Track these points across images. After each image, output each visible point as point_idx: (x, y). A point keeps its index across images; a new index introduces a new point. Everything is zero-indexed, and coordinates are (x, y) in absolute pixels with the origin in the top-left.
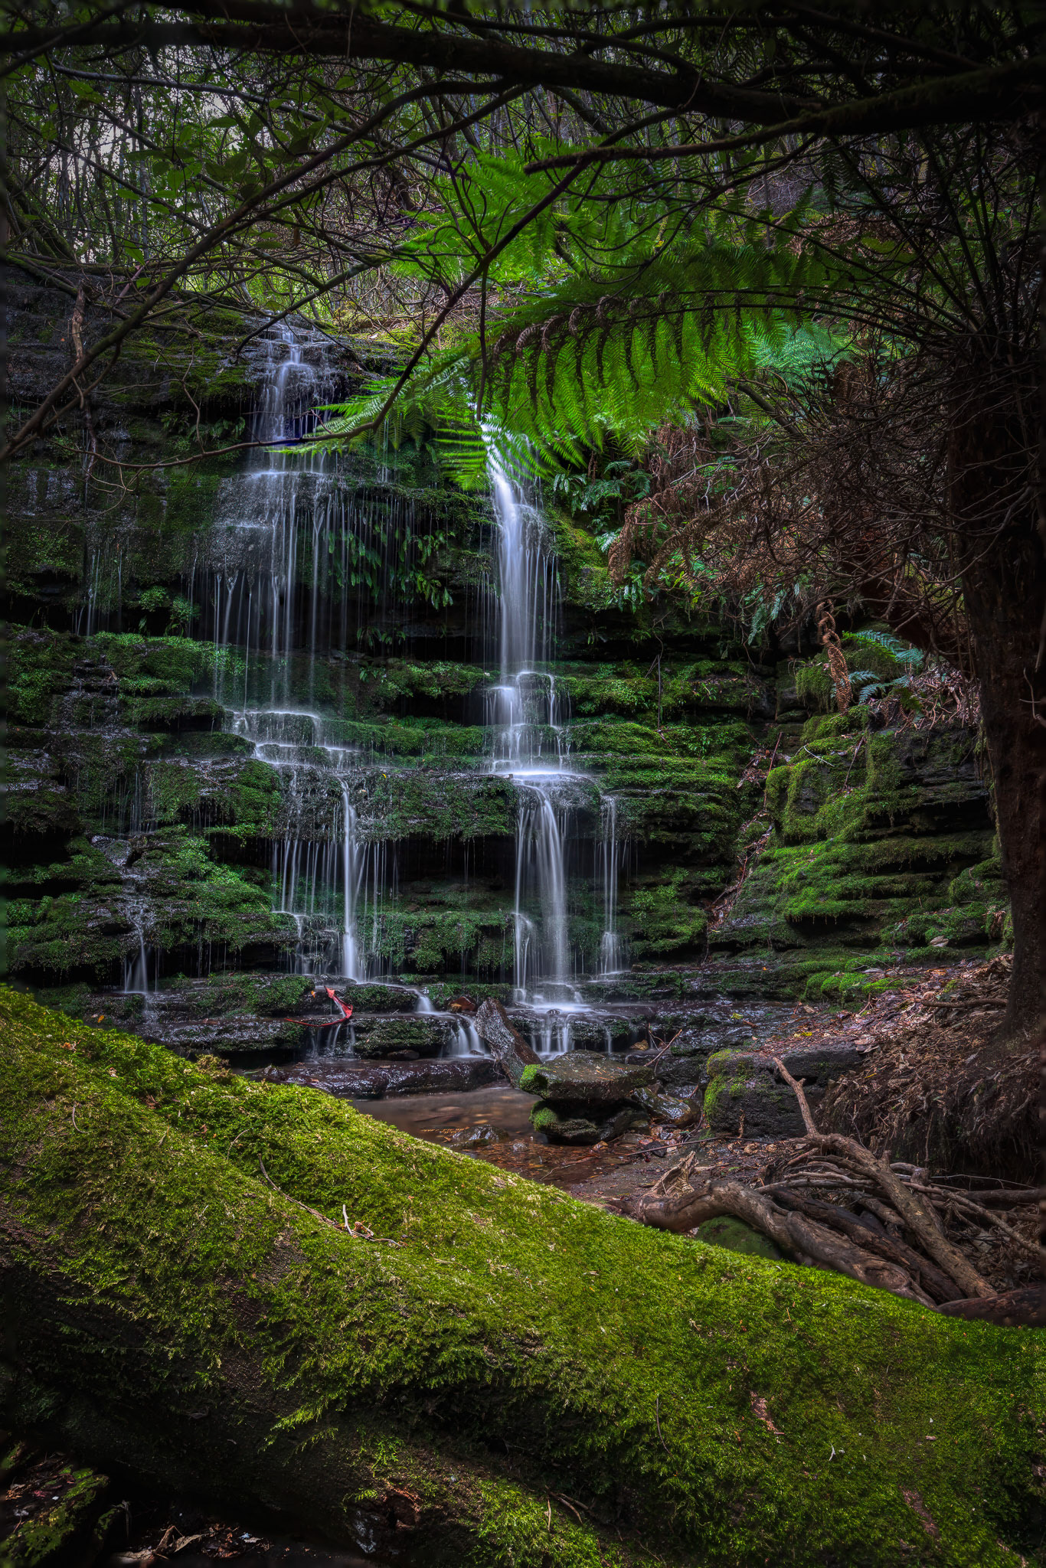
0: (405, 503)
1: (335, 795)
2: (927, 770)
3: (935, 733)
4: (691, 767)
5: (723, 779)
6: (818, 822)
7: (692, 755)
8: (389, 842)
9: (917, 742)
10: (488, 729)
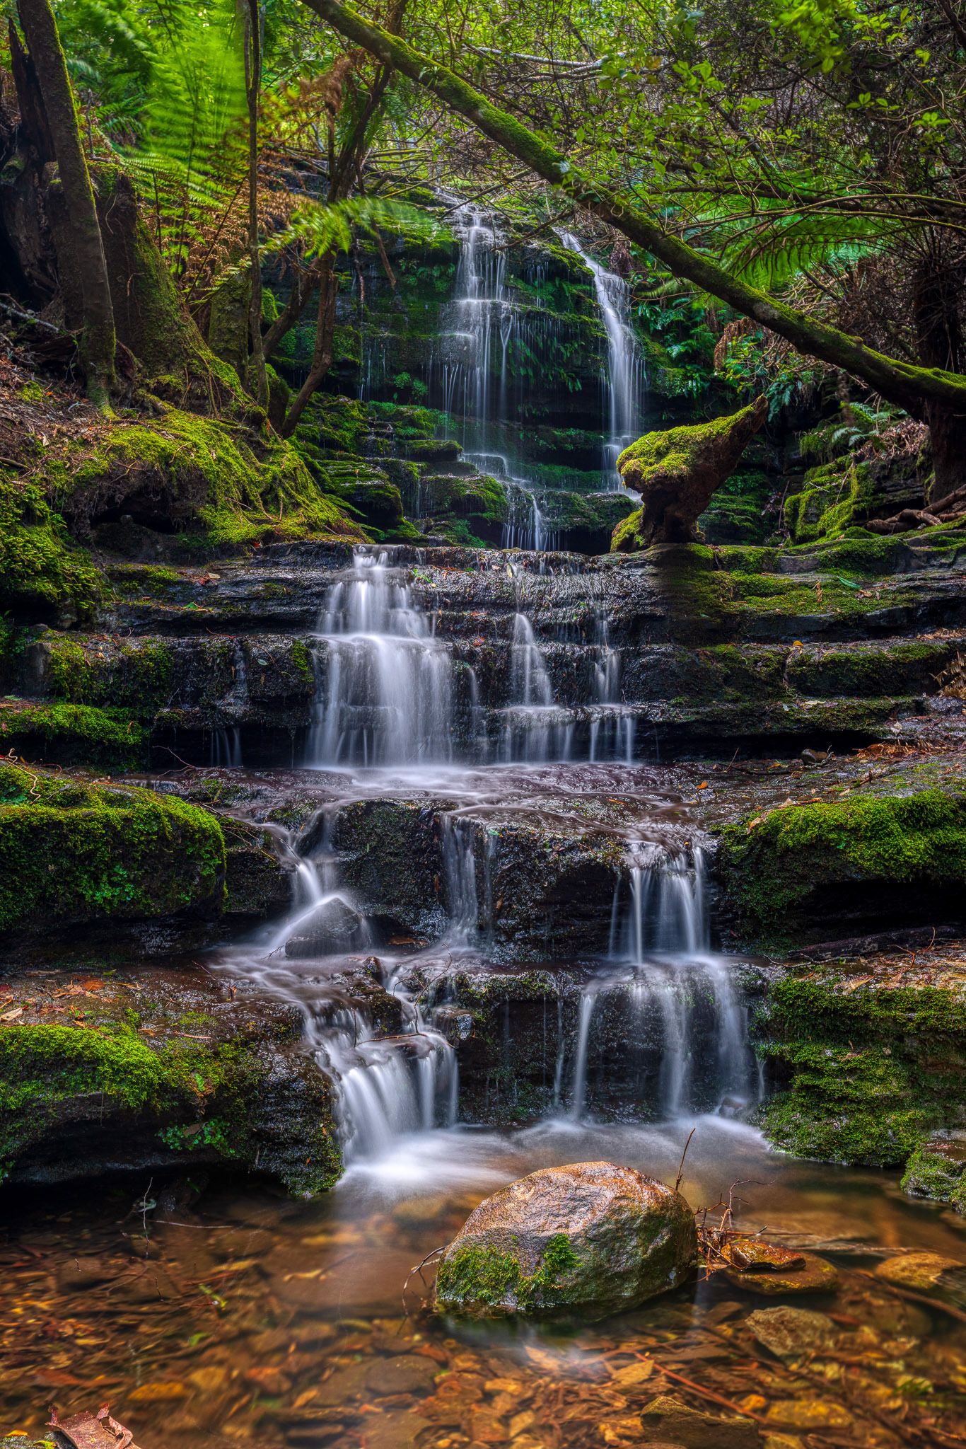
0: (555, 321)
1: (530, 502)
2: (889, 483)
3: (893, 461)
4: (732, 501)
5: (752, 509)
6: (820, 525)
7: (731, 493)
8: (562, 532)
9: (883, 467)
10: (604, 472)
